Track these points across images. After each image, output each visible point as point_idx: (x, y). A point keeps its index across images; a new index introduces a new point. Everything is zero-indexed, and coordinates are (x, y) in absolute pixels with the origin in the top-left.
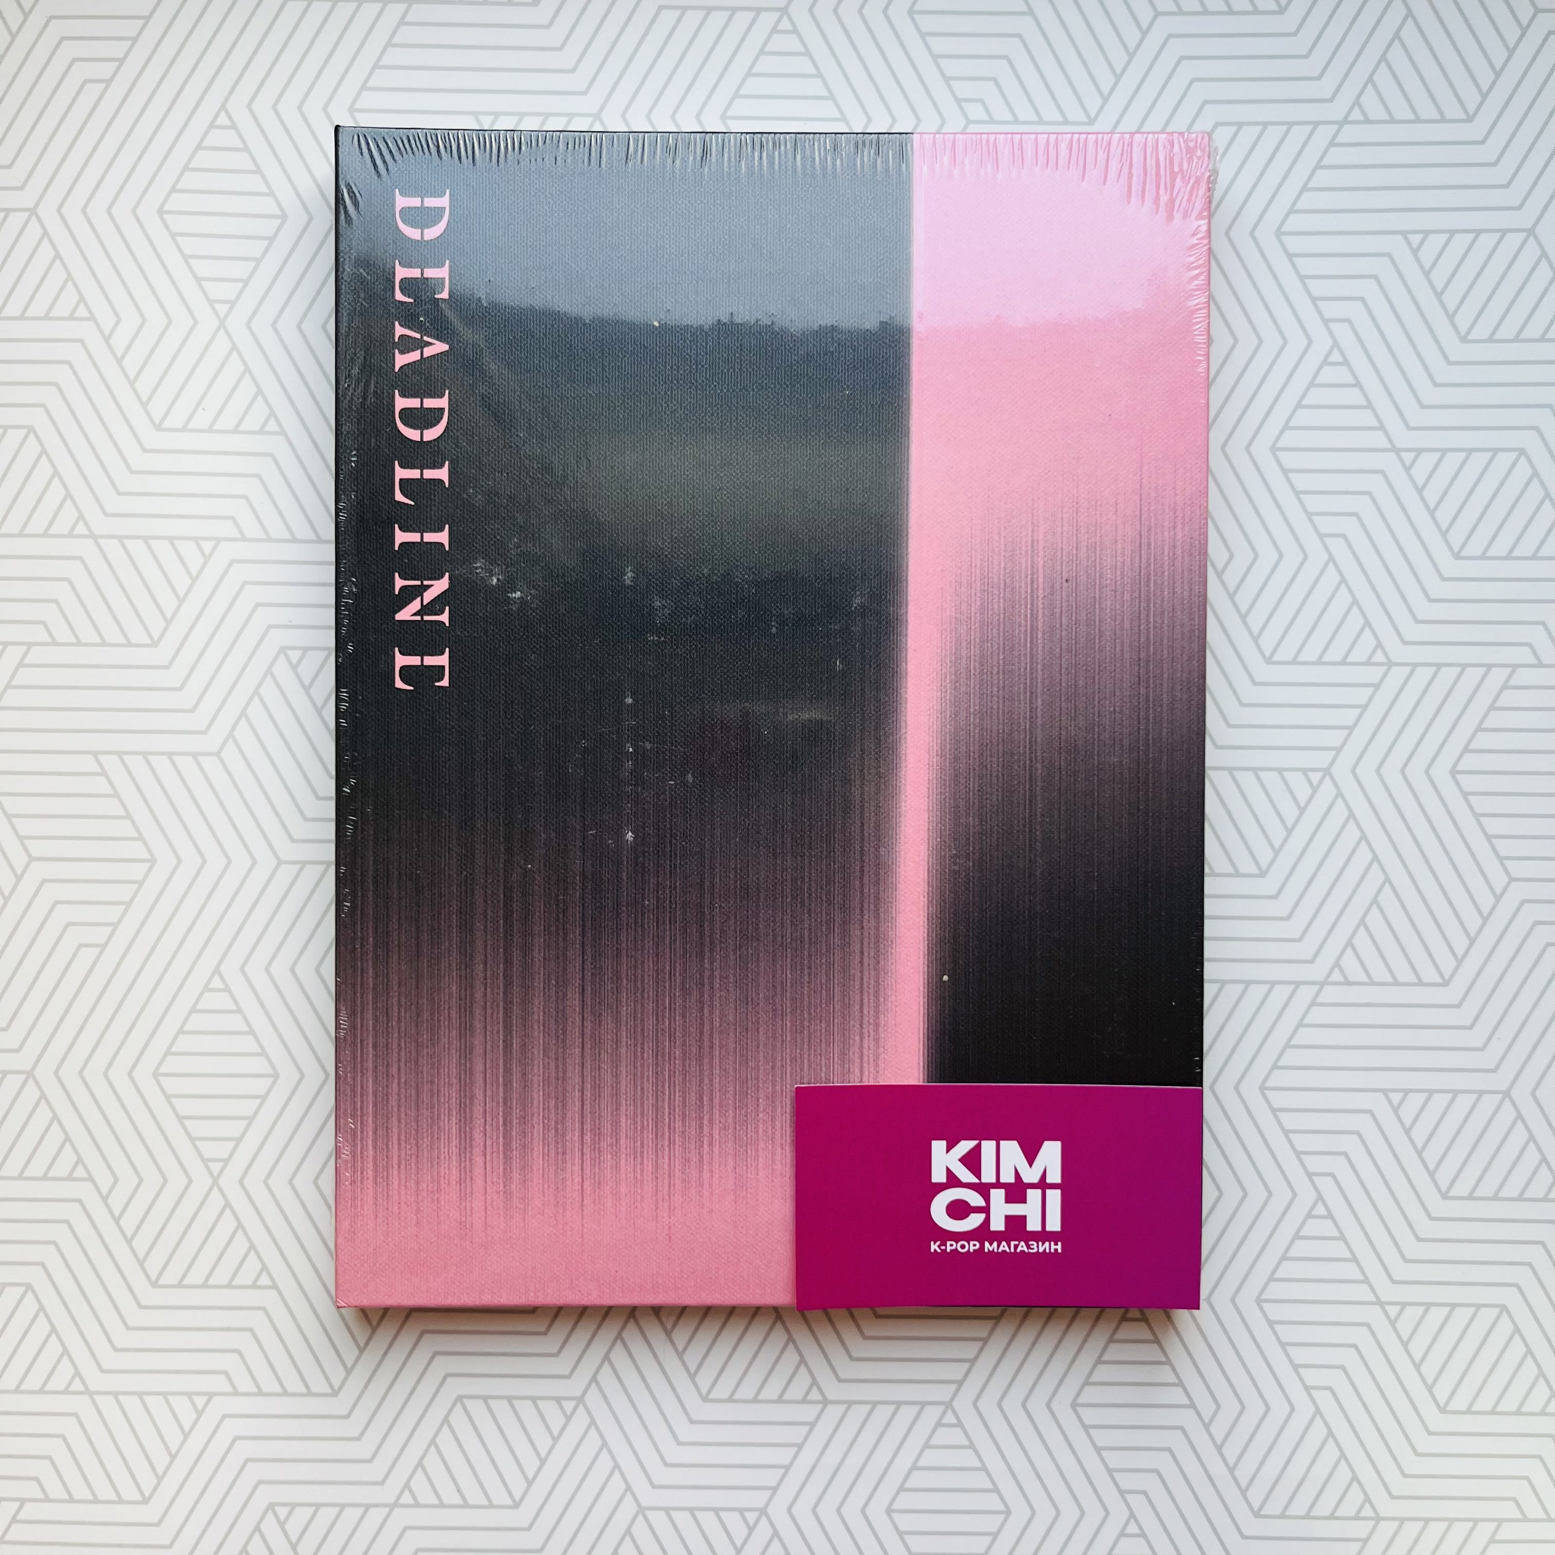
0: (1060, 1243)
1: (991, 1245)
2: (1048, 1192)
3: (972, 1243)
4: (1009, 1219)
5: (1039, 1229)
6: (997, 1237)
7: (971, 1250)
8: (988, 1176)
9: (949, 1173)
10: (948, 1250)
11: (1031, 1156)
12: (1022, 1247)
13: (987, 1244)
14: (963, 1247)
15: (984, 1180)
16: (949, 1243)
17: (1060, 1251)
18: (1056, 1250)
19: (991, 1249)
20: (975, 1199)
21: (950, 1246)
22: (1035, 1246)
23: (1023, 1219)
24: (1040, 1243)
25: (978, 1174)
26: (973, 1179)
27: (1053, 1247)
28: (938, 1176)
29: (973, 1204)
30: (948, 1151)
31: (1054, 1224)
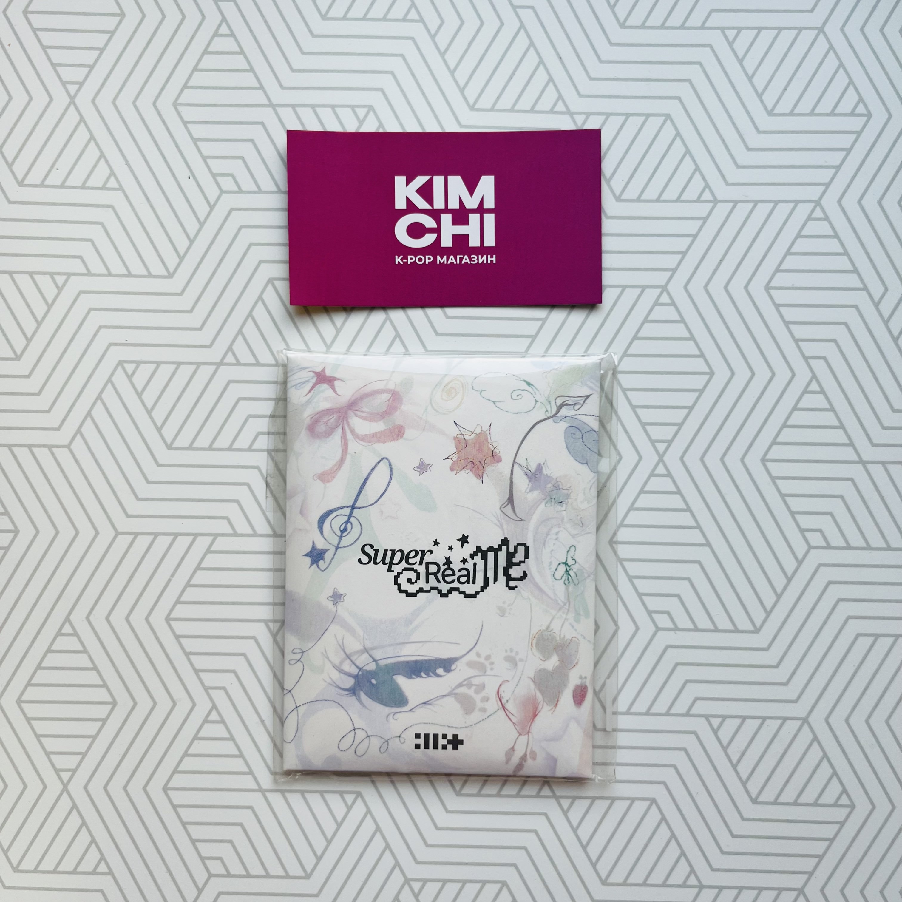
0: (494, 256)
1: (442, 258)
2: (485, 216)
3: (427, 257)
4: (455, 238)
5: (478, 245)
6: (447, 251)
7: (427, 263)
8: (438, 204)
9: (408, 201)
10: (409, 263)
11: (471, 189)
12: (466, 260)
13: (439, 258)
14: (420, 260)
15: (435, 208)
16: (409, 257)
17: (494, 262)
18: (492, 261)
19: (442, 261)
20: (429, 222)
21: (410, 259)
22: (476, 259)
23: (466, 237)
24: (480, 256)
25: (431, 203)
26: (427, 206)
27: (489, 259)
28: (400, 204)
29: (427, 226)
30: (407, 185)
31: (490, 241)
